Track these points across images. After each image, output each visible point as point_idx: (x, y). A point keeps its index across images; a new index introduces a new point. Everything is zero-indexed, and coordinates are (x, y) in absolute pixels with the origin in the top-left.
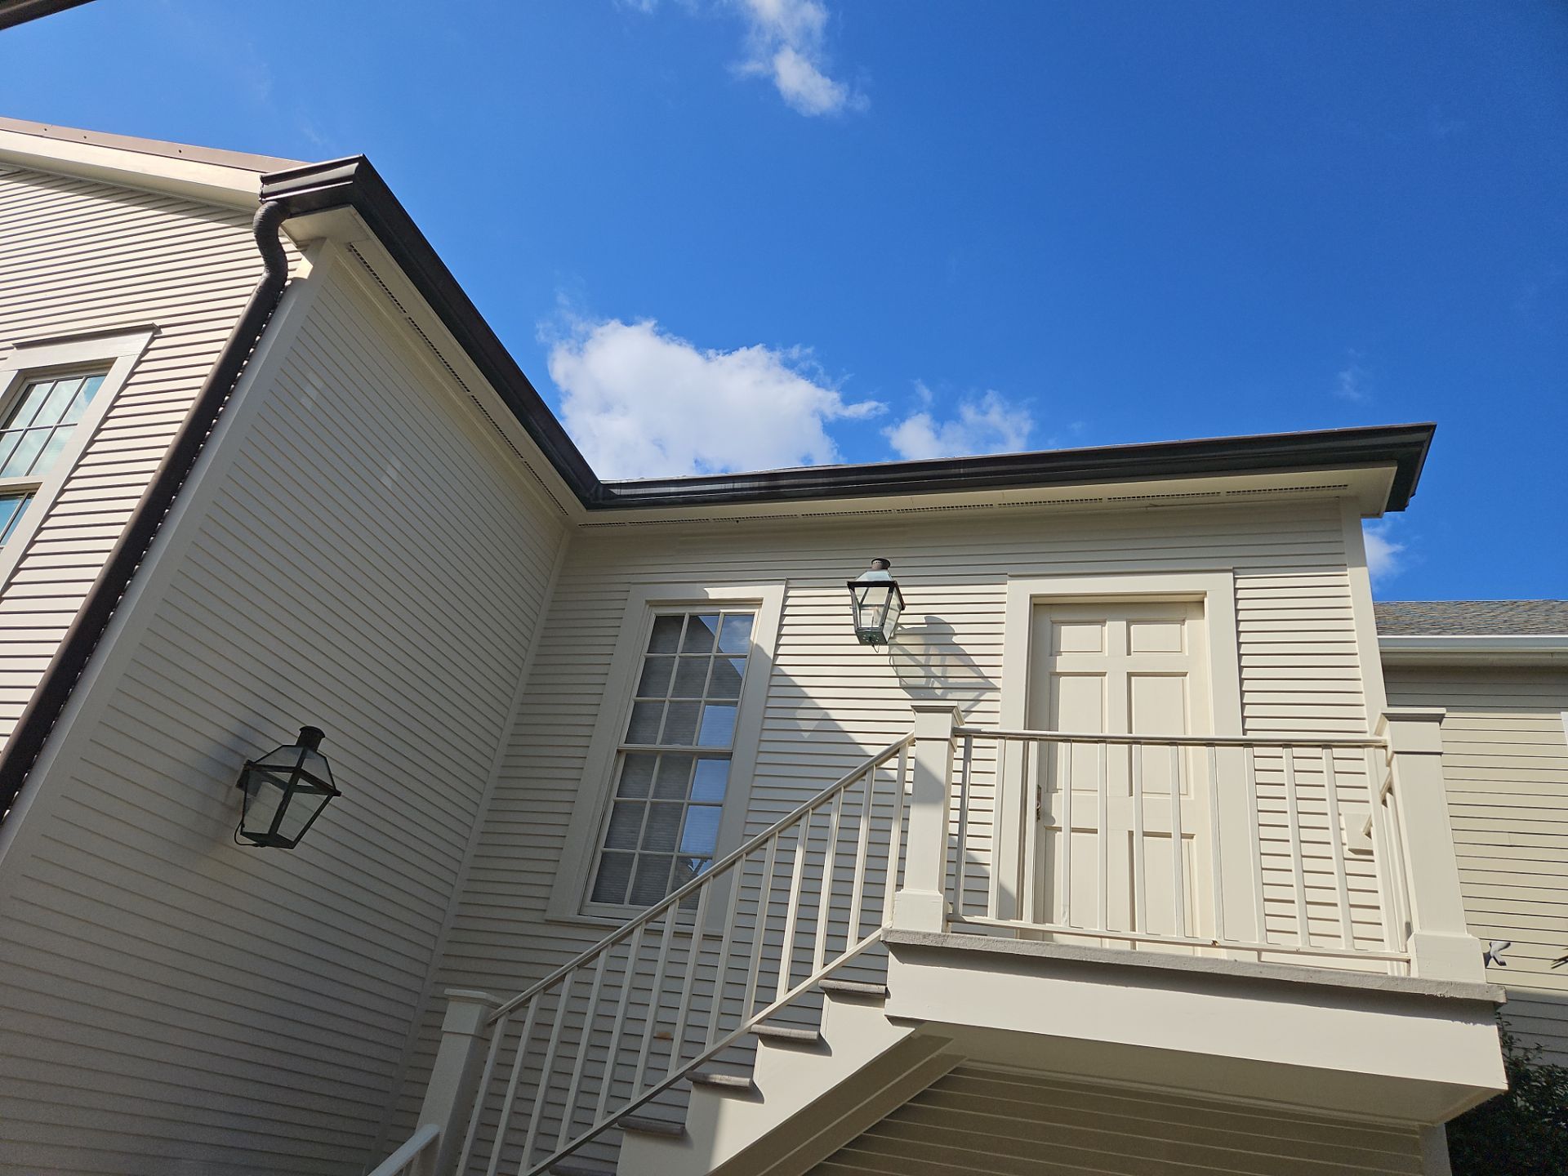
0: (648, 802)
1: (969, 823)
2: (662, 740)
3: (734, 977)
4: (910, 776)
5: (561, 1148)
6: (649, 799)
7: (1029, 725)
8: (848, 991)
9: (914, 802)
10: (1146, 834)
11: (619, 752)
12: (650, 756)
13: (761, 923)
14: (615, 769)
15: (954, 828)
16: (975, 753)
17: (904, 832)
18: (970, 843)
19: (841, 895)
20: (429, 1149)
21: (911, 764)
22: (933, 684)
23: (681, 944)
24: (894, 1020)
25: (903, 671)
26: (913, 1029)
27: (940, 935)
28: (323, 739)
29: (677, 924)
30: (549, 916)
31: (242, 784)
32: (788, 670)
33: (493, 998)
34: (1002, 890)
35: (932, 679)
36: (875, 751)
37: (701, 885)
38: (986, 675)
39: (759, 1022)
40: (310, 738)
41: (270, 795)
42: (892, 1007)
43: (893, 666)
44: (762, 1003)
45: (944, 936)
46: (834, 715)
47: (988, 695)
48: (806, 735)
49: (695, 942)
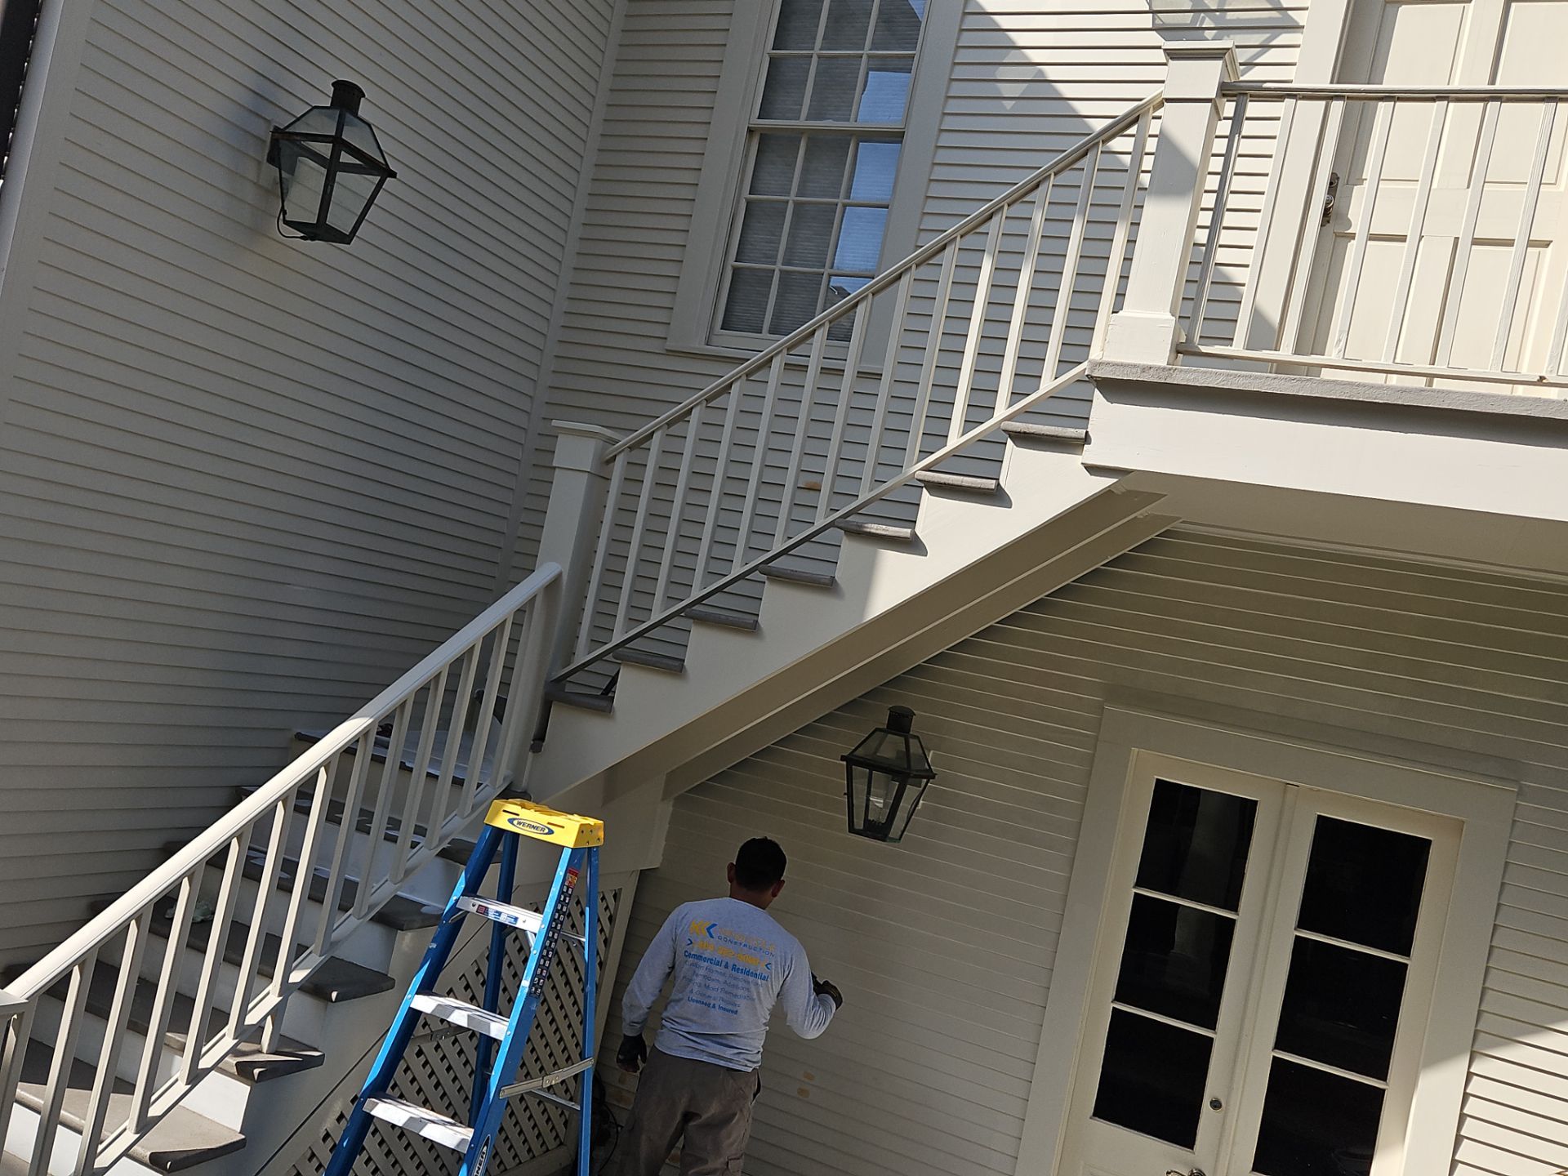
0: (791, 202)
1: (1224, 228)
2: (808, 114)
3: (896, 422)
4: (1148, 163)
5: (696, 594)
6: (792, 197)
7: (1340, 74)
8: (1039, 435)
9: (1150, 194)
10: (1476, 242)
11: (750, 131)
12: (794, 136)
13: (932, 358)
14: (746, 156)
15: (1202, 236)
16: (1248, 127)
17: (1132, 242)
18: (1221, 256)
19: (1038, 324)
20: (552, 586)
21: (1151, 145)
22: (1202, 22)
23: (830, 382)
24: (1092, 469)
26: (1115, 480)
27: (1164, 369)
28: (362, 99)
29: (824, 358)
30: (670, 345)
31: (274, 158)
32: (988, 5)
33: (608, 433)
34: (1257, 316)
35: (1202, 15)
36: (1099, 125)
37: (856, 305)
38: (1285, 6)
39: (922, 469)
40: (347, 96)
41: (311, 175)
42: (1092, 454)
44: (925, 453)
45: (1170, 370)
46: (1052, 73)
47: (1284, 38)
48: (1009, 104)
49: (848, 380)
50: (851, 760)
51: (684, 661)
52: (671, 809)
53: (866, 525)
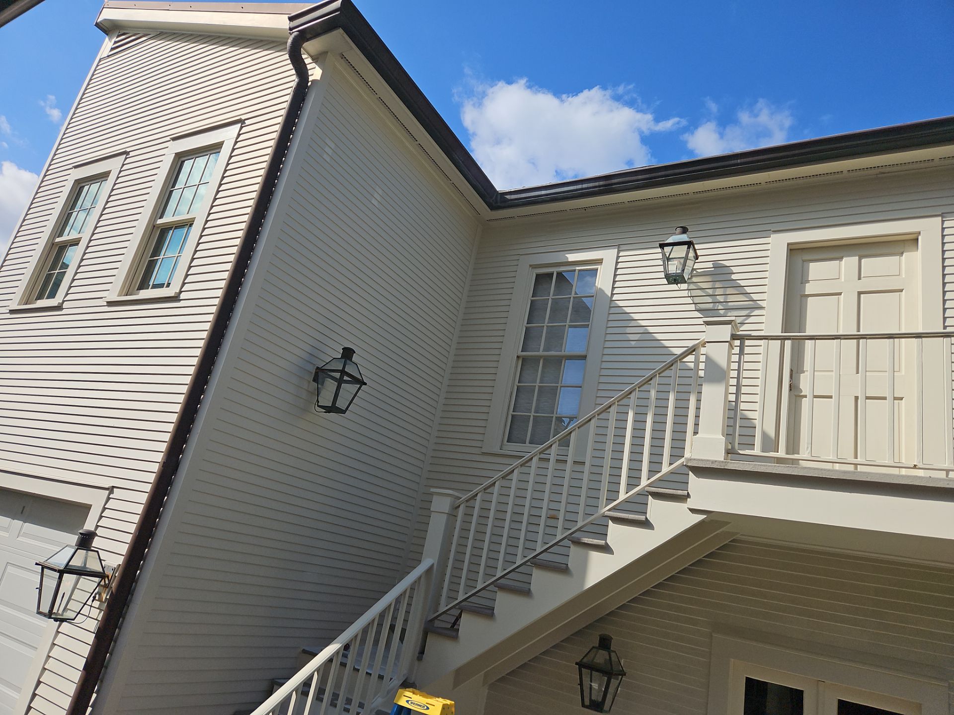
0: (537, 387)
1: (743, 394)
2: (543, 349)
3: (594, 485)
4: (702, 366)
5: (499, 574)
6: (537, 384)
7: (785, 330)
8: (665, 494)
9: (705, 381)
10: (867, 398)
11: (518, 357)
12: (536, 359)
13: (608, 455)
14: (516, 367)
15: (732, 398)
16: (747, 350)
17: (699, 400)
18: (743, 406)
19: (657, 439)
20: (429, 571)
21: (703, 358)
22: (718, 307)
23: (560, 466)
24: (693, 511)
25: (697, 300)
26: (706, 516)
27: (722, 462)
28: (354, 354)
29: (557, 455)
30: (484, 450)
31: (316, 380)
32: (620, 304)
33: (456, 494)
34: (765, 435)
35: (717, 304)
36: (678, 351)
37: (571, 433)
38: (755, 299)
39: (609, 510)
40: (348, 353)
41: (330, 386)
42: (691, 503)
43: (690, 297)
44: (610, 500)
45: (726, 462)
46: (651, 330)
47: (756, 312)
48: (633, 343)
49: (569, 466)
50: (581, 665)
51: (493, 609)
52: (487, 691)
53: (582, 539)
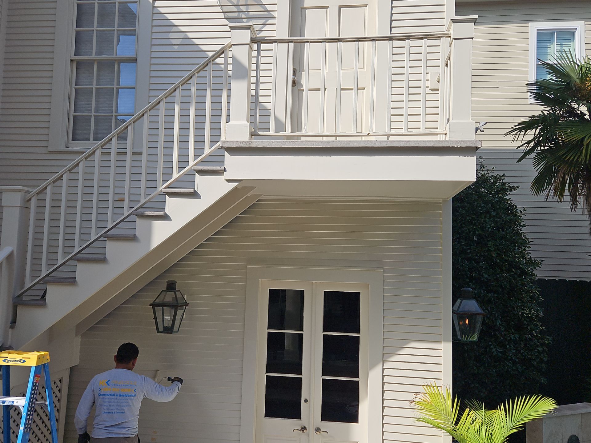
0: (94, 88)
1: (260, 89)
2: (96, 53)
3: (151, 171)
4: (230, 67)
6: (94, 86)
7: (290, 35)
8: (207, 170)
9: (233, 80)
10: (342, 89)
11: (72, 61)
12: (91, 63)
13: (161, 145)
14: (72, 70)
15: (253, 93)
16: (263, 53)
17: (229, 96)
18: (261, 99)
19: (200, 129)
20: (10, 257)
21: (230, 61)
22: (242, 16)
23: (121, 158)
24: (229, 181)
25: (226, 9)
26: (238, 184)
27: (248, 142)
29: (117, 149)
30: (50, 149)
32: (162, 10)
33: (26, 189)
34: (277, 120)
35: (241, 13)
36: (211, 54)
37: (127, 127)
38: (269, 10)
39: (165, 188)
42: (228, 175)
43: (220, 6)
44: (165, 181)
45: (250, 142)
46: (190, 35)
47: (270, 21)
48: (176, 47)
49: (129, 157)
50: (154, 305)
51: (75, 278)
52: (80, 339)
53: (145, 212)
